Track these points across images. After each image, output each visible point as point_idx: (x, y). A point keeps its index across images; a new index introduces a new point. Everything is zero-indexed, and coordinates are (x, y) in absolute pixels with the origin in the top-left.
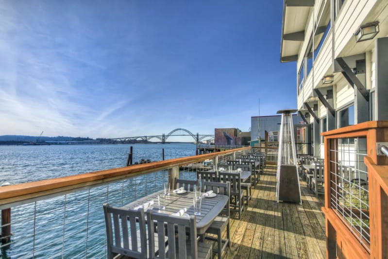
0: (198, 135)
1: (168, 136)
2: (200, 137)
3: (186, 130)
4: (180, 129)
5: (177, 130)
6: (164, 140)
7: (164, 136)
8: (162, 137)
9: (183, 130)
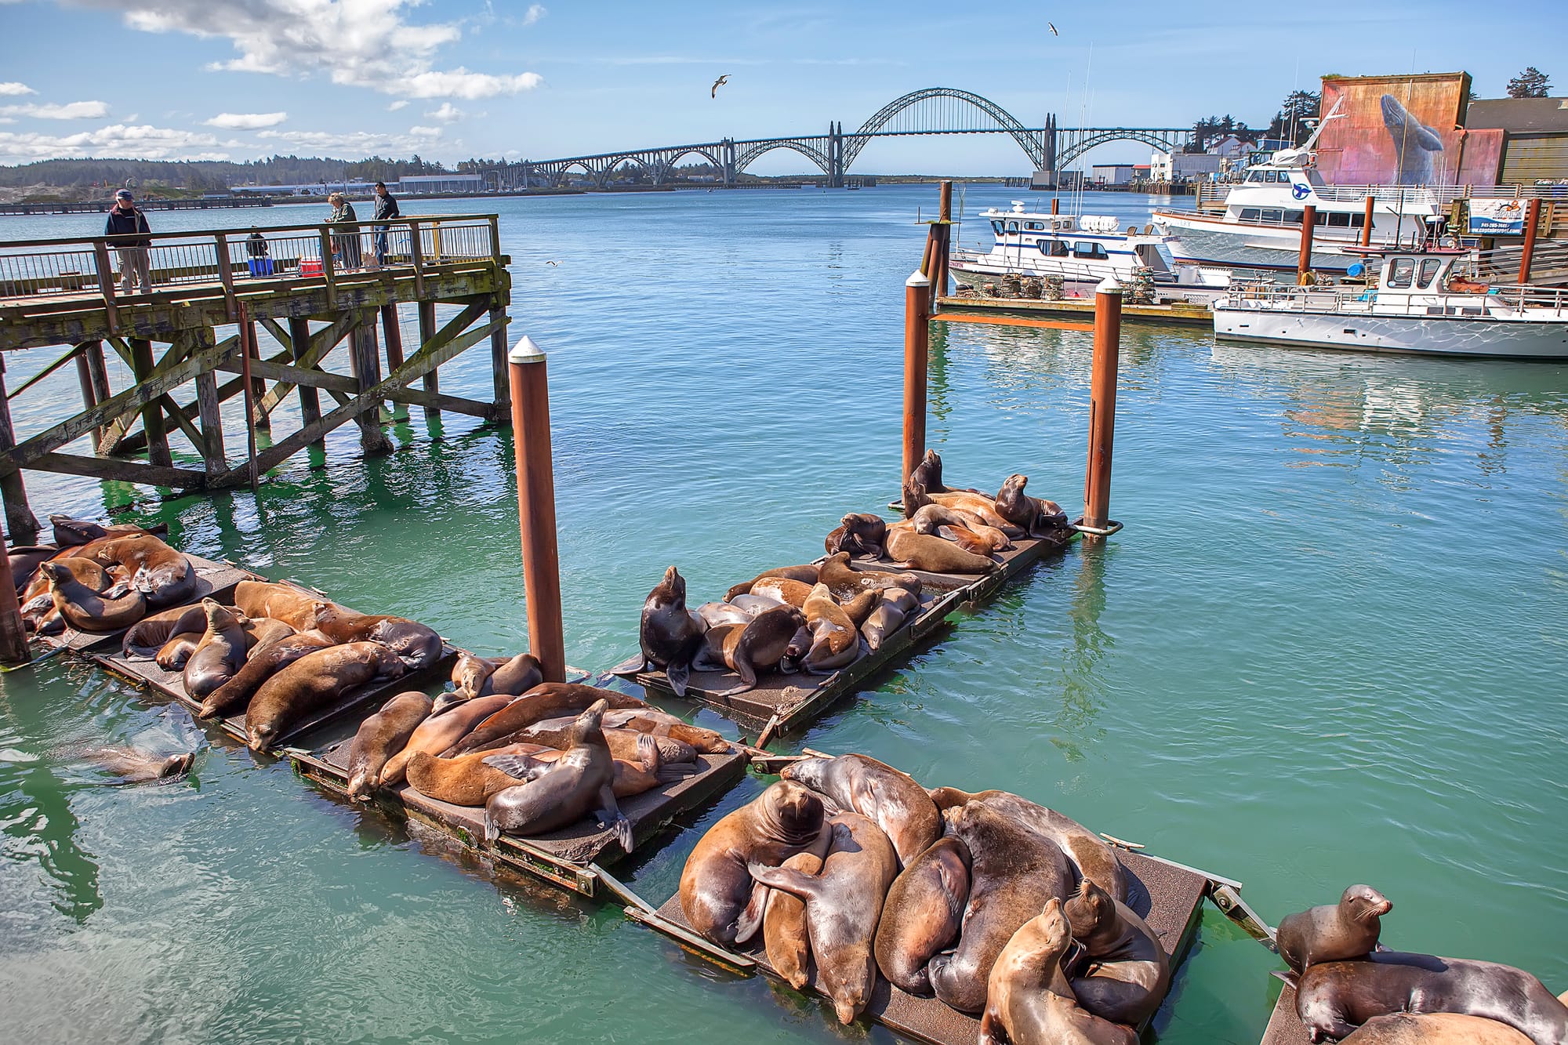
0: (1051, 130)
1: (862, 137)
2: (1064, 142)
3: (974, 99)
4: (938, 92)
5: (921, 95)
6: (836, 162)
7: (836, 137)
8: (823, 147)
9: (958, 94)
